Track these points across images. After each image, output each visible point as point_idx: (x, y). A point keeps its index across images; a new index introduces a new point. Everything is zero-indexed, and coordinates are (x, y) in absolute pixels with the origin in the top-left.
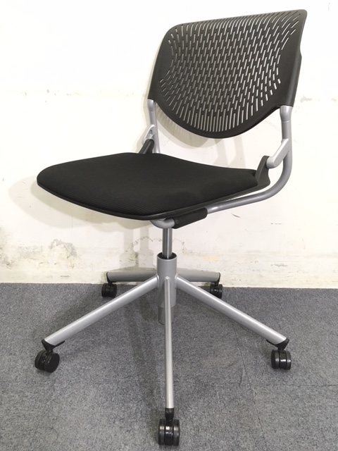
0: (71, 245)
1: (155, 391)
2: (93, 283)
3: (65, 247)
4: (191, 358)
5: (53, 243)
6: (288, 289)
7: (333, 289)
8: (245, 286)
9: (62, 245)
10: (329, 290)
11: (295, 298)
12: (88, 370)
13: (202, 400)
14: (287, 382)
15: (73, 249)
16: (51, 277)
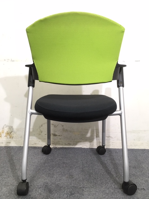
0: (12, 127)
1: (34, 190)
3: (9, 128)
4: (57, 176)
5: (4, 126)
6: (113, 149)
7: (135, 149)
9: (8, 127)
10: (133, 149)
11: (116, 152)
12: (5, 180)
13: (56, 194)
14: (102, 187)
15: (13, 129)
16: (3, 143)
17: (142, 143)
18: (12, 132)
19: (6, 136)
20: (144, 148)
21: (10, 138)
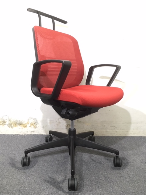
0: (36, 119)
2: (43, 134)
5: (29, 118)
6: (117, 136)
8: (101, 135)
9: (33, 119)
10: (132, 136)
11: (120, 139)
15: (37, 120)
16: (28, 132)
17: (139, 132)
18: (36, 123)
19: (31, 126)
20: (141, 136)
21: (34, 128)
